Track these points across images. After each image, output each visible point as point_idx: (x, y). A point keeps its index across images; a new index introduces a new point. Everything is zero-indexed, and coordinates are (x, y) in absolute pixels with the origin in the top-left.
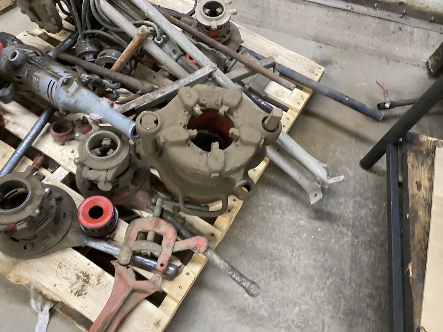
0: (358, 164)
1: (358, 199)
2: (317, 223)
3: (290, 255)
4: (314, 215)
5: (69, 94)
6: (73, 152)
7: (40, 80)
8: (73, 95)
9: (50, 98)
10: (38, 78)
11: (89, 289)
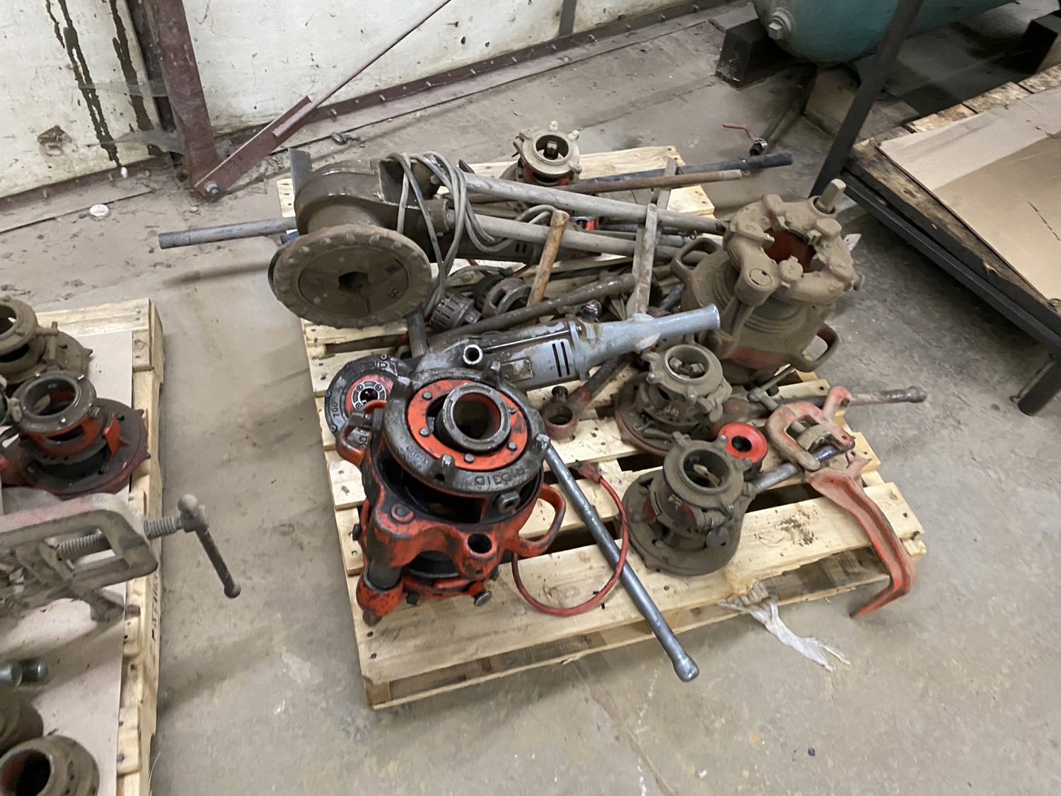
5: (593, 342)
6: (594, 435)
7: (533, 359)
8: (597, 339)
9: (564, 371)
10: (528, 358)
11: (809, 528)
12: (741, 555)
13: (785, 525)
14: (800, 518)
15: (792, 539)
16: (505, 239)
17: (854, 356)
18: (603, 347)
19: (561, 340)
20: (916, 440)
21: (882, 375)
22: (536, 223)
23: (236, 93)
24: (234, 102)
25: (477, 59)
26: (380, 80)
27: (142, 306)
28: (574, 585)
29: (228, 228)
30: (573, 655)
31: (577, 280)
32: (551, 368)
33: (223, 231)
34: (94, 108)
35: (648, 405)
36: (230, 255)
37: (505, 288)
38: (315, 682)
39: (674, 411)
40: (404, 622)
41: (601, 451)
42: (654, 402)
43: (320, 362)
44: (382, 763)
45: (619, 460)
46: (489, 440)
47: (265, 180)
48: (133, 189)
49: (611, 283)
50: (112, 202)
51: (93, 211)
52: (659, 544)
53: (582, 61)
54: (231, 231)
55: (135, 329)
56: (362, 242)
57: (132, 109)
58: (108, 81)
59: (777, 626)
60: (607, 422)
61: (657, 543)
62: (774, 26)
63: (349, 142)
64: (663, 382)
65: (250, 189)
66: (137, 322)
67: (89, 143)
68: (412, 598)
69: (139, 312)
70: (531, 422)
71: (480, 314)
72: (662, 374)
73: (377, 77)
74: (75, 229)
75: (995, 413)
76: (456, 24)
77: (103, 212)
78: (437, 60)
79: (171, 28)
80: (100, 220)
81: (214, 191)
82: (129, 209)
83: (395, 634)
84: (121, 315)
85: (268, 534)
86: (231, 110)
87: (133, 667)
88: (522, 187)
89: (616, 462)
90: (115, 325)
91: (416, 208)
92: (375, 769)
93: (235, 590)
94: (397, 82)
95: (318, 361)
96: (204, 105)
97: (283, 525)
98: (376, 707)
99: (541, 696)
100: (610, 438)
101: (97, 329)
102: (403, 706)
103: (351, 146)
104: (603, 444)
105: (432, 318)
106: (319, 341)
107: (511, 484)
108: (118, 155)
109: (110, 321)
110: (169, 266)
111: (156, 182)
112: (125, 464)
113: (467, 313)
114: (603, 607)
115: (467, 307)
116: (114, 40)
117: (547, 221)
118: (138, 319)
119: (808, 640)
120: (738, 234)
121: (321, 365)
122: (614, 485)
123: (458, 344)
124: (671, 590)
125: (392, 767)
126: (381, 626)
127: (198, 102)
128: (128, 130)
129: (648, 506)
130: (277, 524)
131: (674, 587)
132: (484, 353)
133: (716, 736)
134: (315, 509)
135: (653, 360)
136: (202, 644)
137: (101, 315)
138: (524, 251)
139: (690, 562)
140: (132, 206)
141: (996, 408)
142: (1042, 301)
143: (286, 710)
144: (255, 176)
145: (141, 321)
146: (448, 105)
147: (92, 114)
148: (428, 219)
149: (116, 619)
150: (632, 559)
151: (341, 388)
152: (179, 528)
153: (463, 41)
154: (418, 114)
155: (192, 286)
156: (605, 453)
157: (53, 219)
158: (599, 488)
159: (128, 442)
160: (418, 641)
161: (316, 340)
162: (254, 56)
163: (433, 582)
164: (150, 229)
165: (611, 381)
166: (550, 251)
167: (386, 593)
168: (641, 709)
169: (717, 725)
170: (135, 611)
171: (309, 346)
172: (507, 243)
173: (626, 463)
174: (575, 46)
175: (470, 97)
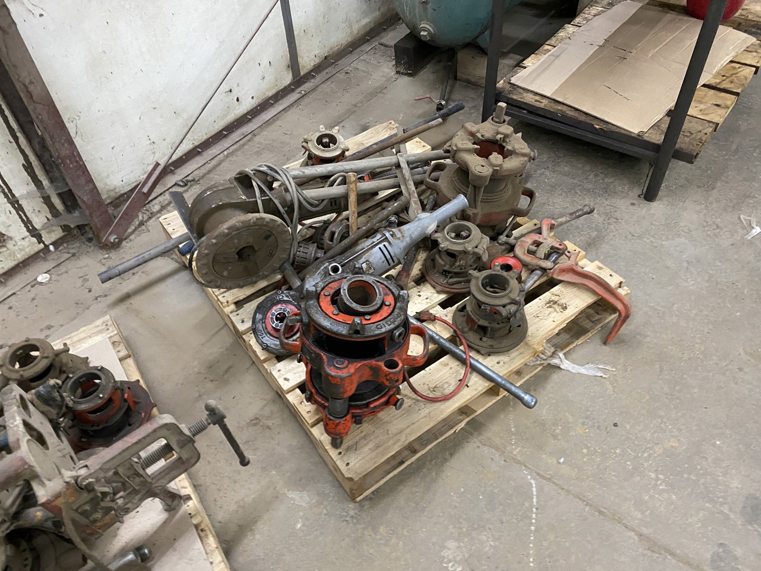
5: (401, 238)
6: (420, 296)
7: (371, 260)
8: (403, 236)
9: (390, 261)
10: (367, 261)
11: (562, 301)
12: (531, 330)
13: (548, 305)
14: (553, 298)
15: (555, 311)
16: (323, 200)
17: (544, 204)
18: (408, 240)
19: (383, 244)
20: (598, 237)
21: (564, 208)
22: (337, 185)
23: (108, 175)
24: (108, 181)
25: (249, 109)
26: (194, 140)
27: (107, 321)
28: (445, 381)
29: (141, 256)
30: (460, 425)
31: (370, 214)
32: (383, 262)
33: (139, 259)
34: (21, 213)
35: (445, 266)
36: (144, 275)
37: (334, 229)
38: (314, 501)
39: (462, 262)
40: (357, 438)
41: (427, 303)
42: (448, 262)
43: (236, 313)
44: (375, 529)
45: (439, 304)
46: (374, 304)
47: (145, 224)
48: (58, 258)
49: (396, 204)
50: (50, 270)
51: (40, 279)
52: (484, 339)
53: (314, 89)
54: (143, 257)
55: (109, 336)
56: (247, 226)
57: (45, 206)
58: (25, 192)
59: (566, 365)
60: (424, 286)
61: (483, 339)
62: (423, 33)
63: (189, 183)
64: (449, 247)
65: (137, 232)
66: (108, 331)
67: (24, 237)
68: (358, 420)
69: (107, 325)
70: (391, 288)
71: (323, 251)
72: (448, 243)
73: (192, 138)
74: (32, 296)
75: (634, 207)
76: (231, 91)
77: (46, 278)
78: (224, 116)
79: (63, 145)
80: (46, 284)
81: (116, 240)
82: (63, 271)
83: (355, 447)
84: (95, 331)
85: (245, 429)
86: (107, 187)
87: (202, 530)
88: (321, 167)
89: (439, 306)
90: (95, 338)
91: (267, 198)
92: (373, 535)
93: (247, 460)
94: (205, 137)
95: (235, 314)
96: (96, 187)
97: (252, 420)
98: (358, 499)
99: (451, 455)
100: (430, 294)
101: (84, 345)
102: (373, 493)
103: (191, 186)
104: (427, 298)
105: (296, 263)
106: (229, 302)
107: (396, 323)
108: (43, 239)
109: (90, 337)
110: (106, 296)
111: (73, 248)
112: (143, 414)
113: (316, 252)
114: (468, 387)
115: (315, 249)
116: (23, 165)
117: (344, 182)
118: (108, 329)
119: (587, 366)
120: (459, 150)
121: (238, 315)
122: (444, 318)
123: (322, 267)
124: (501, 363)
125: (382, 529)
126: (344, 446)
127: (91, 186)
128: (46, 221)
129: (469, 320)
130: (248, 421)
131: (502, 360)
132: (342, 266)
133: (560, 437)
134: (267, 403)
135: (438, 237)
136: (233, 507)
137: (83, 335)
138: (335, 204)
139: (505, 342)
140: (63, 269)
141: (633, 204)
142: (633, 135)
143: (304, 525)
144: (137, 223)
145: (111, 329)
146: (241, 142)
147: (21, 217)
148: (277, 202)
149: (179, 506)
150: (472, 354)
151: (260, 320)
152: (209, 424)
153: (238, 100)
154: (225, 153)
155: (128, 302)
156: (430, 303)
157: (14, 294)
158: (436, 323)
159: (139, 401)
160: (371, 445)
161: (227, 302)
162: (113, 148)
163: (367, 405)
164: (82, 279)
165: (415, 263)
166: (352, 199)
167: (344, 419)
168: (511, 440)
169: (557, 431)
170: (189, 498)
171: (224, 307)
172: (325, 202)
173: (444, 305)
174: (305, 83)
175: (253, 133)
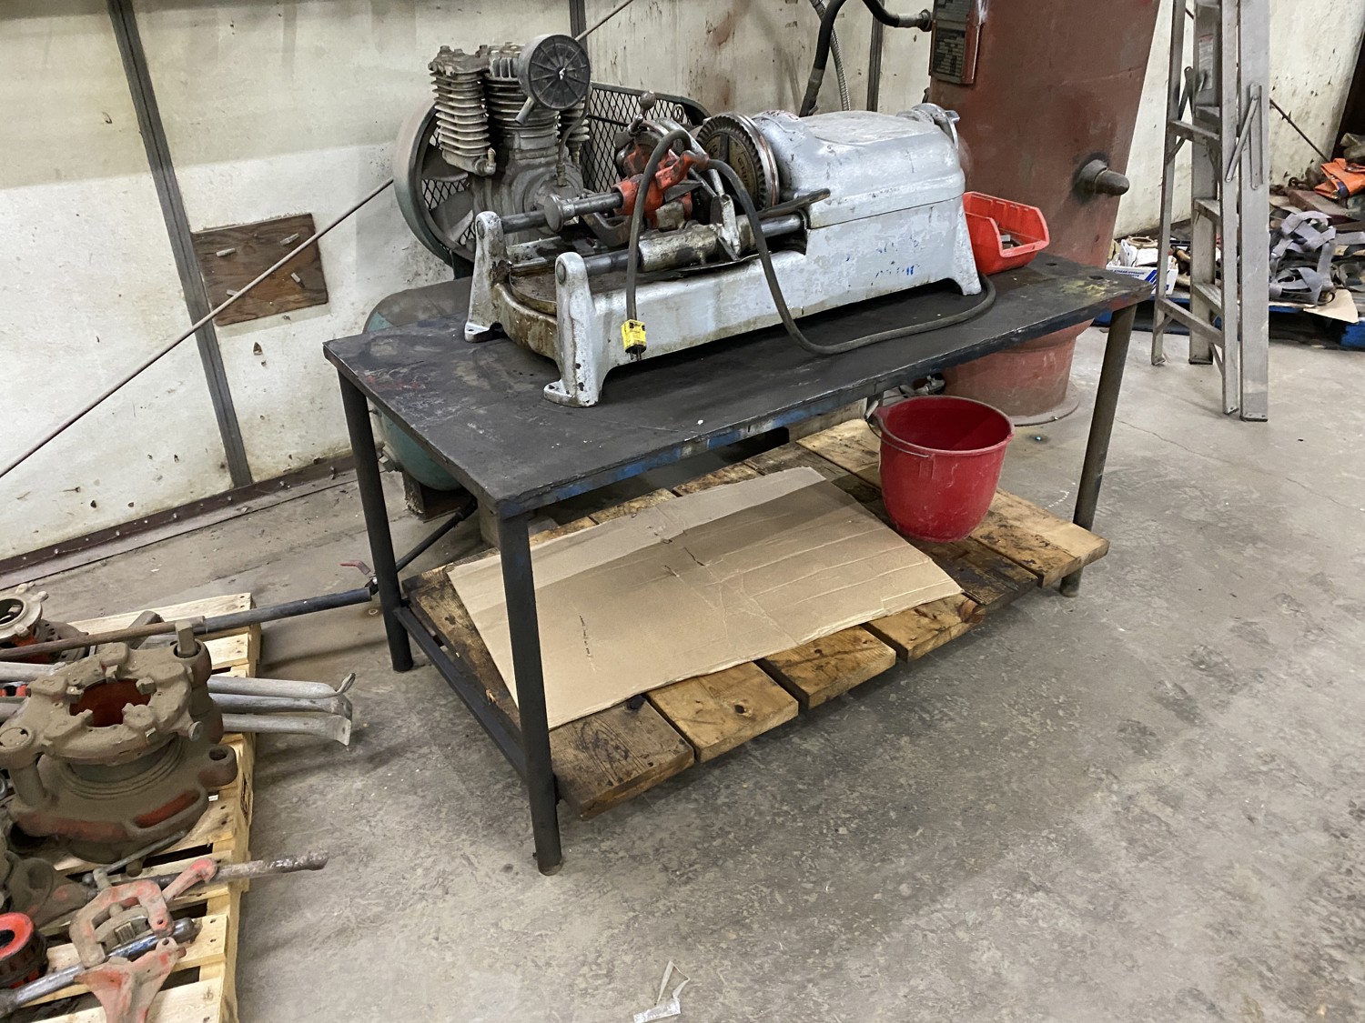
0: (393, 672)
1: (420, 706)
2: (381, 771)
3: (367, 829)
4: (371, 766)
25: (122, 521)
53: (265, 509)
76: (77, 489)
78: (59, 527)
94: (11, 553)
141: (508, 868)
146: (75, 571)
153: (94, 505)
175: (105, 560)
